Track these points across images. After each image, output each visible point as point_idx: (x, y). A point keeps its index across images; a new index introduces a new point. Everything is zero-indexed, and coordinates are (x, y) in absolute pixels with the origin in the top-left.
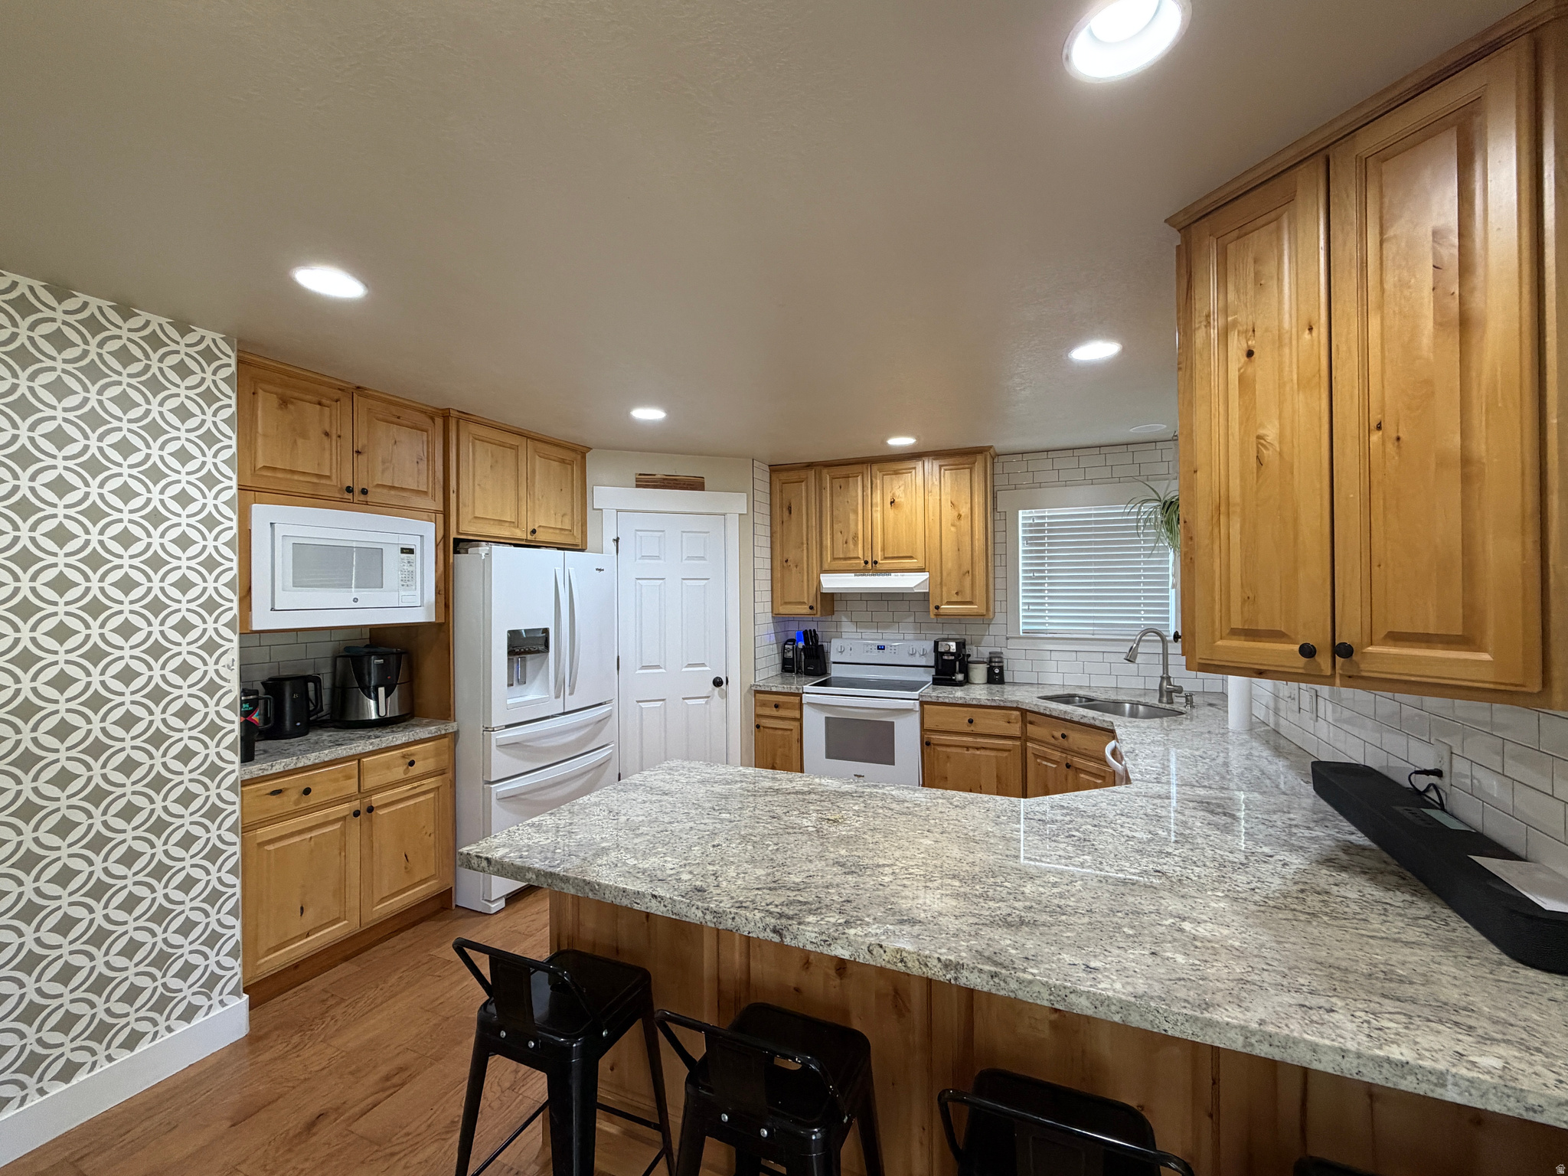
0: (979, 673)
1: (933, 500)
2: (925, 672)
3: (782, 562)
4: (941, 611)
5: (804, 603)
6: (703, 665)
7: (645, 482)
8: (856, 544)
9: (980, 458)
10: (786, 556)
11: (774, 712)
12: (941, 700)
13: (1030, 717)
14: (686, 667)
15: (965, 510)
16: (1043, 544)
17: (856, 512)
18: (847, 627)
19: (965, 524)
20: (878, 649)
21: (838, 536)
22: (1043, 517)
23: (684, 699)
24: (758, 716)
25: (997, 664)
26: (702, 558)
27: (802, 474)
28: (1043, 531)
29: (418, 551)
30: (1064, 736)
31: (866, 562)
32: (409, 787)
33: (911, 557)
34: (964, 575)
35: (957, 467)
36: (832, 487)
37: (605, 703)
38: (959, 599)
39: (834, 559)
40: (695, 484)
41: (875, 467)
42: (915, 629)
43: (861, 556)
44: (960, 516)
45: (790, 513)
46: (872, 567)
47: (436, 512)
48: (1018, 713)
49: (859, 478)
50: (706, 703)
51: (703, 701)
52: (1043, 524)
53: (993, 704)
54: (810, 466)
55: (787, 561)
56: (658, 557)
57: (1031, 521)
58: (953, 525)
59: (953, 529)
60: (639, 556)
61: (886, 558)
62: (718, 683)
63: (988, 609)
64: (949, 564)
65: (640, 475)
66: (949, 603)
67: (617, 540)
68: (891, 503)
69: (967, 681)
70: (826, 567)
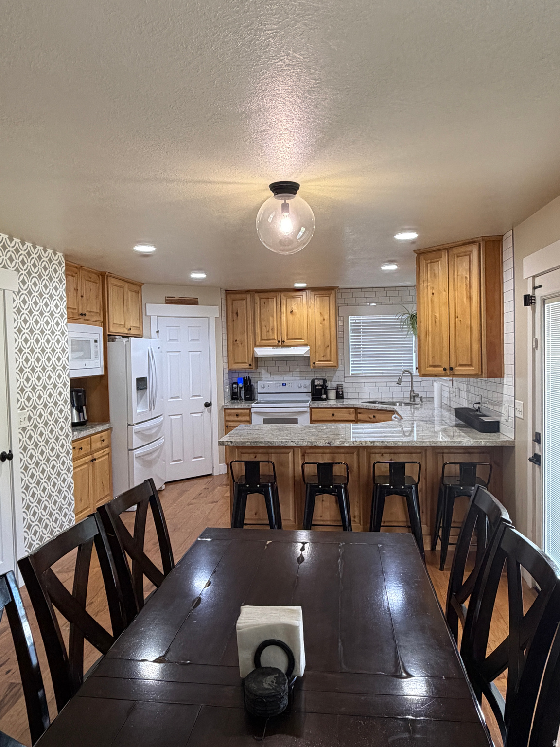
0: (332, 394)
1: (311, 311)
2: (306, 395)
3: (233, 342)
4: (316, 365)
5: (245, 363)
6: (199, 396)
7: (170, 301)
8: (273, 332)
9: (333, 292)
10: (236, 338)
11: (236, 418)
12: (320, 406)
13: (359, 411)
14: (192, 397)
15: (326, 317)
16: (360, 332)
17: (273, 316)
18: (265, 374)
19: (326, 323)
20: (283, 385)
21: (264, 329)
22: (360, 320)
23: (191, 414)
24: (226, 421)
25: (340, 390)
26: (198, 340)
27: (244, 296)
28: (360, 326)
29: (98, 341)
30: (374, 417)
31: (279, 342)
32: (102, 451)
33: (301, 339)
34: (326, 347)
35: (322, 296)
36: (260, 303)
37: (161, 415)
38: (325, 359)
39: (262, 340)
40: (194, 302)
41: (282, 294)
42: (300, 374)
43: (276, 338)
44: (324, 320)
45: (238, 315)
46: (281, 344)
47: (101, 322)
48: (353, 409)
49: (275, 299)
50: (202, 415)
51: (199, 415)
52: (359, 323)
53: (343, 406)
54: (248, 292)
55: (236, 341)
56: (177, 340)
57: (354, 321)
58: (321, 323)
59: (321, 325)
60: (168, 340)
61: (288, 339)
62: (207, 405)
63: (337, 364)
64: (319, 343)
65: (168, 297)
66: (319, 361)
67: (158, 332)
68: (291, 312)
69: (327, 399)
70: (257, 344)
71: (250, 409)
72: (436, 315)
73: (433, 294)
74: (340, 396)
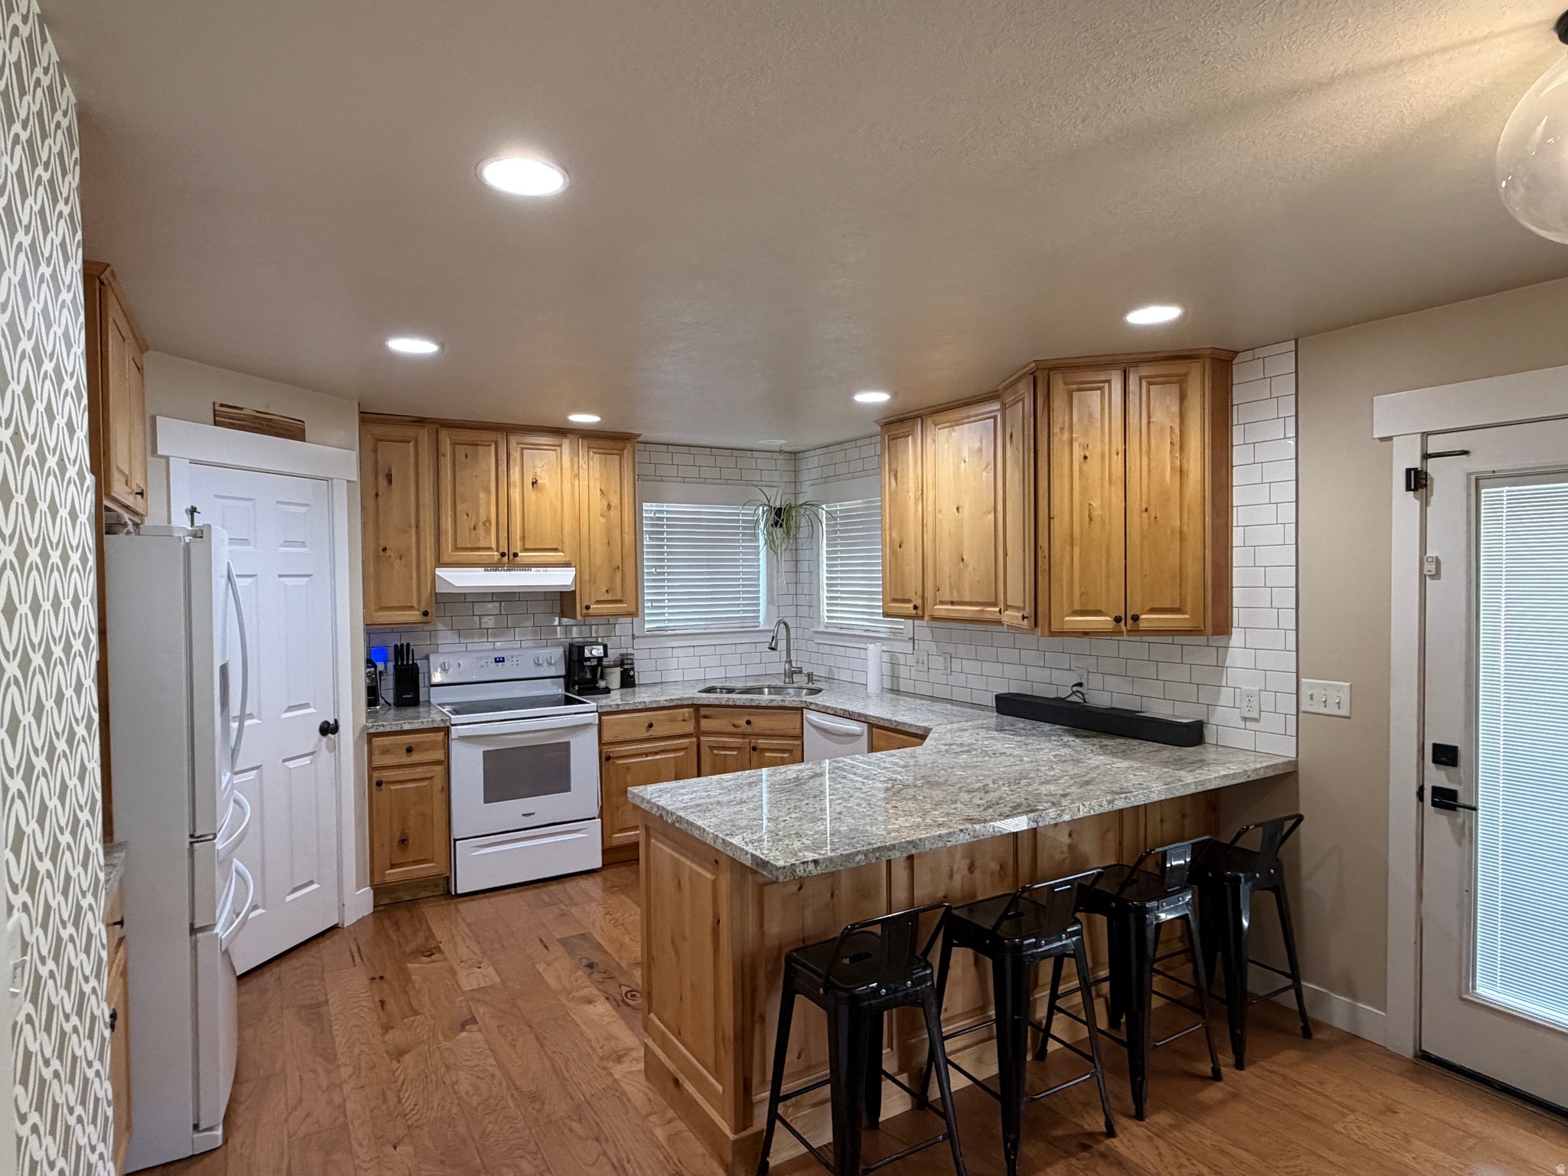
0: (614, 678)
1: (584, 483)
2: (553, 684)
3: (376, 551)
4: (590, 611)
5: (411, 608)
6: (306, 706)
7: (227, 418)
8: (488, 531)
9: (628, 445)
10: (382, 543)
11: (406, 760)
12: (621, 708)
13: (703, 711)
14: (286, 711)
15: (615, 501)
16: (662, 539)
17: (488, 492)
18: (446, 638)
19: (614, 513)
20: (496, 661)
21: (462, 519)
22: (662, 512)
23: (284, 761)
24: (372, 769)
25: (629, 666)
26: (303, 544)
27: (411, 432)
28: (662, 526)
30: (748, 722)
31: (503, 555)
33: (555, 550)
34: (614, 570)
35: (605, 452)
36: (454, 454)
38: (609, 597)
39: (457, 548)
40: (294, 431)
41: (513, 440)
42: (535, 634)
43: (494, 546)
44: (609, 506)
45: (390, 482)
46: (508, 560)
48: (692, 710)
49: (493, 446)
50: (312, 762)
51: (306, 761)
52: (662, 519)
53: (672, 704)
54: (420, 421)
55: (384, 550)
56: (245, 541)
57: (652, 515)
58: (601, 515)
59: (602, 519)
61: (526, 550)
62: (328, 729)
63: (637, 609)
64: (599, 559)
65: (222, 405)
66: (598, 602)
67: (192, 511)
68: (533, 483)
69: (607, 691)
70: (445, 559)
71: (447, 731)
72: (1092, 502)
73: (1085, 458)
74: (628, 681)
